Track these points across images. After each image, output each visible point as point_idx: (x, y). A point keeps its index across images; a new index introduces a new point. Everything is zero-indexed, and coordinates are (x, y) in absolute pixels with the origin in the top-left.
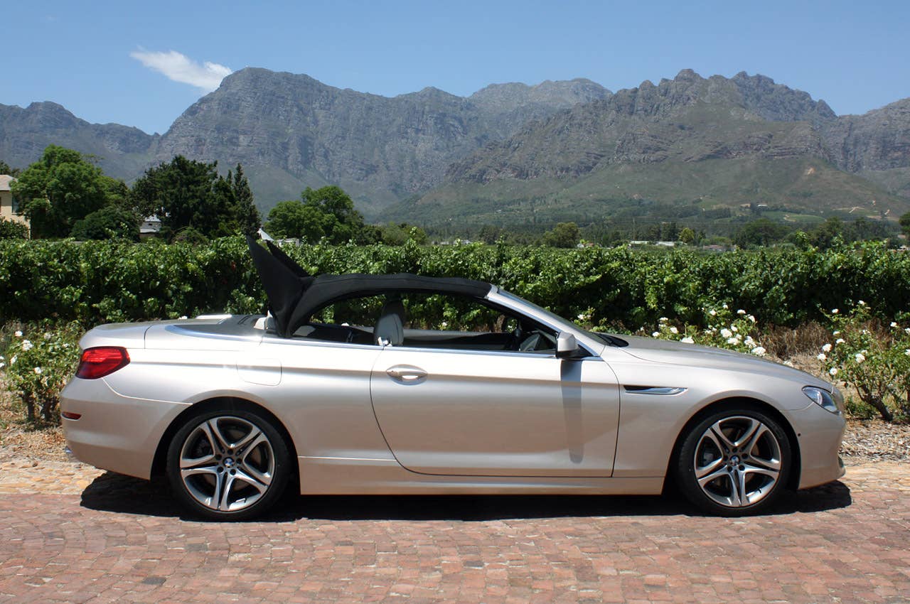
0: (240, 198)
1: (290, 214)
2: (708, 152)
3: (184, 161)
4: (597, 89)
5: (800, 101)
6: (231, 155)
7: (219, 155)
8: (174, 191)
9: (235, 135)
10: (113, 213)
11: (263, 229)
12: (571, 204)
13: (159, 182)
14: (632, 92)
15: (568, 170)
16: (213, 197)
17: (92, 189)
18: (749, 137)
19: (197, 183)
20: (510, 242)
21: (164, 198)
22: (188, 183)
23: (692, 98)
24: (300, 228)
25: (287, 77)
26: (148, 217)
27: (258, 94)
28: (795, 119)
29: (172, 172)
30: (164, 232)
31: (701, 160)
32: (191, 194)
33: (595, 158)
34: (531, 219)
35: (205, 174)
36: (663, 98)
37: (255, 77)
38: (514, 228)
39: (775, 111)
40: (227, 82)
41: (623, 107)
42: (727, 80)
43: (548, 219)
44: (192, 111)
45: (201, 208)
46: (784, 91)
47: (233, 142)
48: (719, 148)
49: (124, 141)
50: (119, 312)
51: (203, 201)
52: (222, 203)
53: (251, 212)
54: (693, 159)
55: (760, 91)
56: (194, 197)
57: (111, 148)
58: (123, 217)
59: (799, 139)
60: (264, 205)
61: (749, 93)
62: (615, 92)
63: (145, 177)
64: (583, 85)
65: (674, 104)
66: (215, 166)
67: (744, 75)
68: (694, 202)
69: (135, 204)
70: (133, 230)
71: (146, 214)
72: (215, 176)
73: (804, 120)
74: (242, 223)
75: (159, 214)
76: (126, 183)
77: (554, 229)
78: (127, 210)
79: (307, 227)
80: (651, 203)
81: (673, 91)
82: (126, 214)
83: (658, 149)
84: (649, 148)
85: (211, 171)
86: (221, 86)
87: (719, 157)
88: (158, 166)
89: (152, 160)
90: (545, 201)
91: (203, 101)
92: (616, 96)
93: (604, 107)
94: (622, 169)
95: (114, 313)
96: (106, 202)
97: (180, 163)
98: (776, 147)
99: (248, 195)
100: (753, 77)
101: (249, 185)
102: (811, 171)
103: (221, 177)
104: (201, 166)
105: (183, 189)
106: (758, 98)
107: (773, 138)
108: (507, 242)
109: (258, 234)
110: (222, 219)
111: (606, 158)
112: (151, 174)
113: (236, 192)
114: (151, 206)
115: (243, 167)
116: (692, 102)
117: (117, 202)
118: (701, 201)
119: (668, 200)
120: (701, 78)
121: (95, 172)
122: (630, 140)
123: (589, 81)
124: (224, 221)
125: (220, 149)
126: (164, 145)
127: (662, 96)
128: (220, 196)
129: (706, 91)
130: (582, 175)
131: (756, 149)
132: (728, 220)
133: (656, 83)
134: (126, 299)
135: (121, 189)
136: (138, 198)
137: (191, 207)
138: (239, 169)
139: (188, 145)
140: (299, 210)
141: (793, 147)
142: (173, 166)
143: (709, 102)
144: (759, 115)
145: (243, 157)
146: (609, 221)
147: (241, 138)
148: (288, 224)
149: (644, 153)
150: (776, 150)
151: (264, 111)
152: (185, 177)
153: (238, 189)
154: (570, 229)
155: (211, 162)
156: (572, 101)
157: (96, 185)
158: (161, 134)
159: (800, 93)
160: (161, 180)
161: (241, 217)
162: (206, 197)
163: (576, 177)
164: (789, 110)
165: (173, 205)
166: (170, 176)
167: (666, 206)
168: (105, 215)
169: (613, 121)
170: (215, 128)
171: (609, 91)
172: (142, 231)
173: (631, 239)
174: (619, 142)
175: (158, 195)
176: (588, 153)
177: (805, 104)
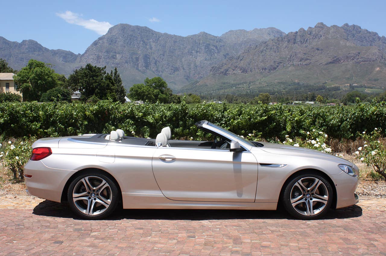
0: (117, 83)
1: (139, 90)
2: (330, 61)
3: (91, 66)
4: (279, 32)
5: (373, 37)
6: (113, 63)
7: (108, 63)
8: (87, 80)
9: (115, 54)
10: (59, 90)
11: (127, 96)
12: (266, 84)
13: (80, 76)
14: (295, 33)
15: (265, 69)
16: (104, 82)
17: (50, 79)
18: (349, 54)
19: (97, 76)
20: (238, 102)
21: (82, 83)
22: (93, 76)
23: (322, 36)
24: (144, 96)
25: (138, 28)
26: (75, 91)
27: (125, 36)
28: (371, 45)
29: (86, 71)
30: (82, 98)
31: (327, 64)
32: (94, 81)
33: (278, 64)
34: (249, 91)
35: (100, 72)
36: (309, 36)
37: (124, 28)
38: (241, 96)
39: (361, 41)
40: (111, 30)
41: (291, 40)
42: (339, 27)
43: (256, 92)
44: (95, 43)
45: (99, 87)
46: (366, 32)
47: (114, 57)
48: (335, 59)
49: (65, 57)
50: (56, 134)
51: (100, 84)
52: (108, 85)
53: (121, 89)
54: (324, 64)
55: (354, 32)
56: (96, 82)
57: (59, 60)
58: (64, 91)
59: (373, 54)
60: (127, 85)
61: (349, 33)
62: (287, 34)
63: (74, 73)
64: (272, 30)
65: (314, 39)
66: (105, 68)
67: (347, 25)
68: (323, 84)
69: (69, 86)
70: (68, 97)
71: (74, 90)
72: (105, 73)
73: (375, 45)
74: (117, 94)
75: (80, 90)
76: (65, 76)
77: (259, 96)
78: (66, 88)
79: (147, 96)
80: (304, 84)
81: (314, 33)
82: (65, 90)
83: (307, 59)
84: (303, 59)
85: (103, 71)
86: (108, 32)
87: (335, 63)
88: (80, 69)
89: (77, 66)
90: (255, 83)
91: (100, 39)
92: (287, 35)
93: (282, 40)
94: (290, 69)
95: (54, 134)
96: (57, 85)
97: (89, 67)
98: (362, 58)
99: (120, 81)
100: (351, 26)
101: (120, 77)
102: (378, 69)
103: (108, 73)
104: (99, 68)
105: (91, 79)
106: (354, 36)
107: (360, 54)
108: (237, 102)
109: (125, 99)
110: (108, 92)
111: (282, 64)
112: (76, 72)
113: (115, 80)
114: (76, 86)
115: (117, 69)
116: (323, 38)
117: (61, 85)
118: (326, 83)
119: (312, 83)
120: (327, 27)
121: (51, 72)
122: (294, 55)
123: (275, 28)
124: (109, 93)
125: (108, 60)
126: (83, 59)
127: (309, 35)
128: (108, 82)
129: (329, 32)
130: (272, 71)
131: (352, 59)
132: (339, 92)
133: (306, 29)
134: (60, 128)
135: (63, 79)
136: (71, 83)
137: (94, 86)
138: (116, 70)
139: (93, 59)
140: (143, 88)
141: (370, 58)
142: (86, 68)
143: (331, 38)
144: (353, 43)
145: (118, 64)
146: (284, 92)
147: (118, 55)
148: (138, 95)
149: (300, 61)
150: (361, 60)
151: (127, 43)
152: (91, 73)
153: (115, 79)
154: (266, 96)
155: (104, 66)
156: (267, 38)
157: (52, 77)
158: (81, 54)
159: (373, 33)
160: (81, 75)
161: (117, 91)
162: (101, 82)
163: (269, 72)
164: (368, 41)
165: (86, 86)
166: (85, 73)
167: (310, 85)
168: (56, 91)
169: (286, 47)
170: (106, 51)
171: (284, 33)
172: (72, 98)
173: (294, 101)
174: (289, 56)
175: (80, 82)
176: (275, 61)
177: (375, 38)
